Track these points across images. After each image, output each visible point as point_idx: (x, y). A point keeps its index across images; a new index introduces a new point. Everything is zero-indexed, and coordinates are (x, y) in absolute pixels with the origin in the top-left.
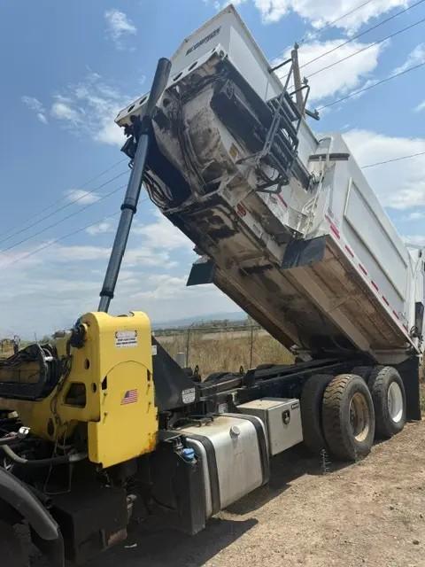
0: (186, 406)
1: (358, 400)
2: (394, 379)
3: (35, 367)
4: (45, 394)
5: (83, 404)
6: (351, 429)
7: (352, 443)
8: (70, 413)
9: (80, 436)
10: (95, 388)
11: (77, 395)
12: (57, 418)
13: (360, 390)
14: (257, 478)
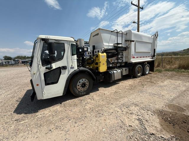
0: (110, 67)
1: (140, 69)
2: (148, 66)
3: (90, 61)
4: (92, 64)
5: (98, 65)
6: (137, 73)
7: (137, 75)
8: (96, 66)
9: (97, 68)
10: (99, 63)
11: (97, 64)
12: (94, 67)
13: (140, 67)
14: (120, 77)
